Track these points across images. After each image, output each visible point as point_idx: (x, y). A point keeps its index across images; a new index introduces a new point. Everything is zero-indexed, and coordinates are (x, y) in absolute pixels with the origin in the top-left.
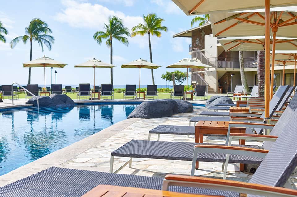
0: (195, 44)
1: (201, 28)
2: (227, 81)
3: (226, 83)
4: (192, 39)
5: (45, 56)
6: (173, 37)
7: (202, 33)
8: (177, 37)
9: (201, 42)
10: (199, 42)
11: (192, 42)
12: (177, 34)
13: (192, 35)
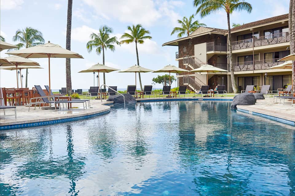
0: (182, 51)
1: (191, 39)
2: (215, 82)
3: (213, 84)
4: (179, 47)
5: (98, 63)
6: (162, 46)
7: (189, 43)
8: (166, 46)
9: (188, 50)
10: (186, 50)
11: (179, 50)
12: (166, 43)
13: (179, 44)
